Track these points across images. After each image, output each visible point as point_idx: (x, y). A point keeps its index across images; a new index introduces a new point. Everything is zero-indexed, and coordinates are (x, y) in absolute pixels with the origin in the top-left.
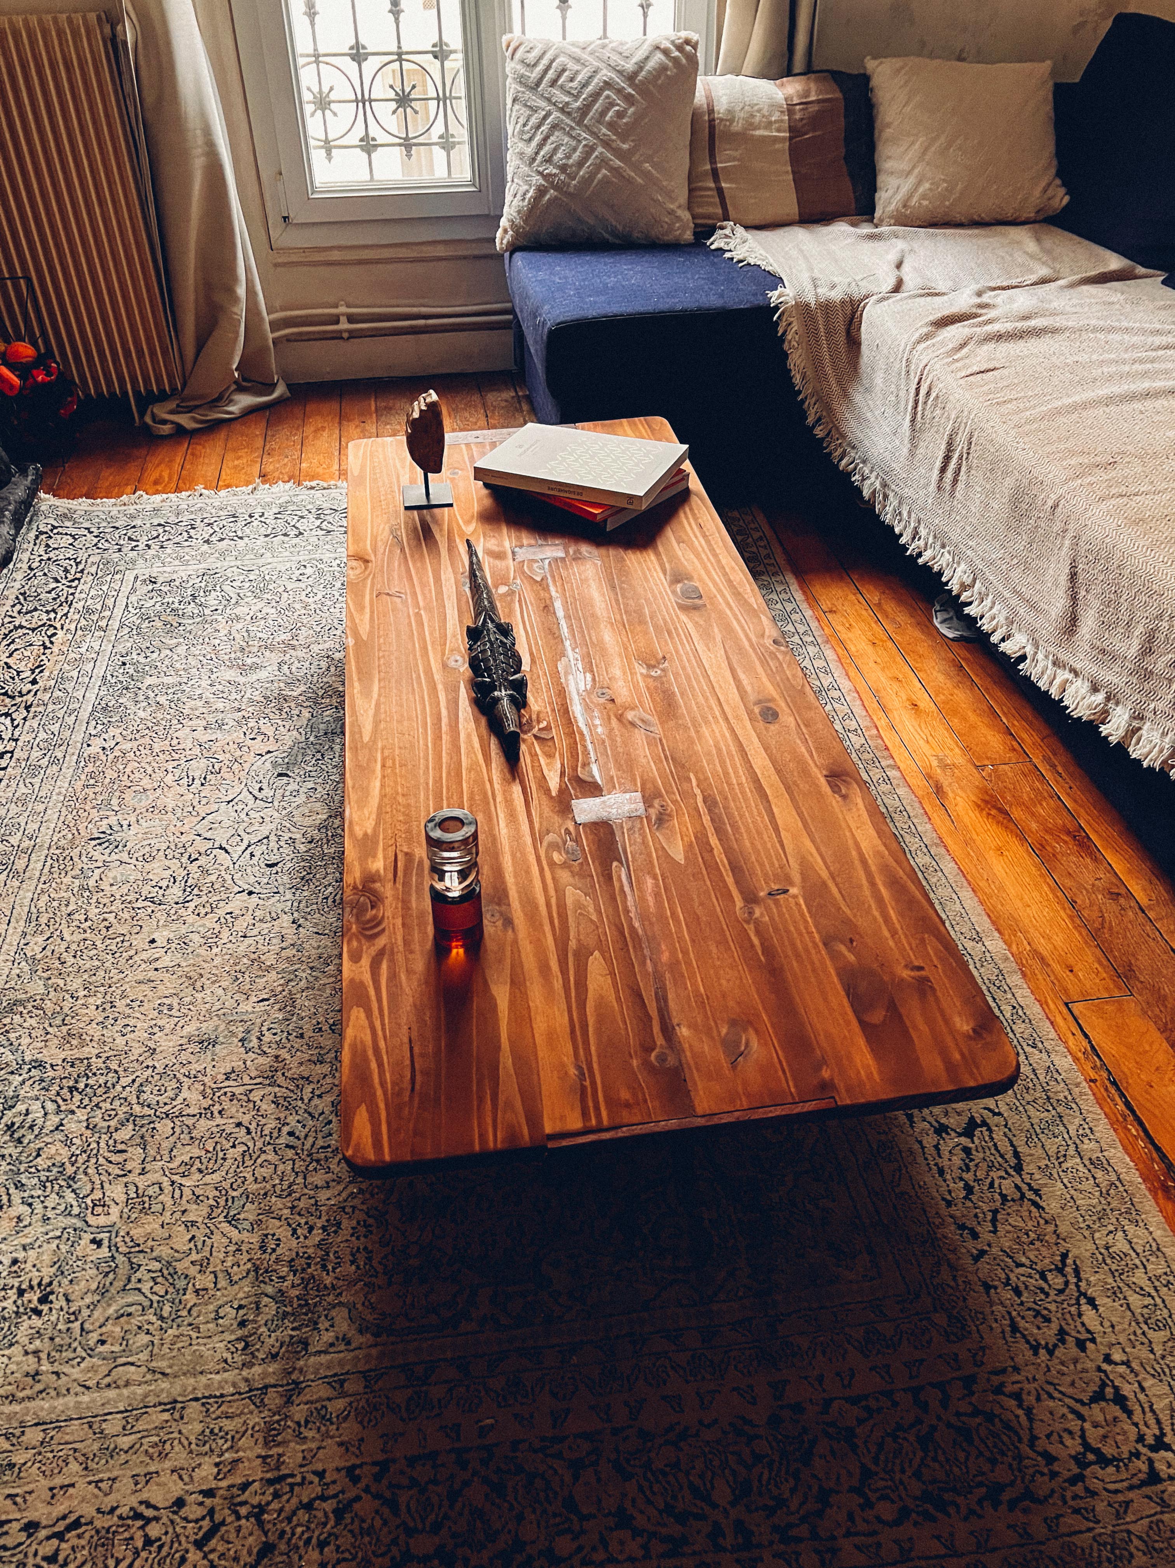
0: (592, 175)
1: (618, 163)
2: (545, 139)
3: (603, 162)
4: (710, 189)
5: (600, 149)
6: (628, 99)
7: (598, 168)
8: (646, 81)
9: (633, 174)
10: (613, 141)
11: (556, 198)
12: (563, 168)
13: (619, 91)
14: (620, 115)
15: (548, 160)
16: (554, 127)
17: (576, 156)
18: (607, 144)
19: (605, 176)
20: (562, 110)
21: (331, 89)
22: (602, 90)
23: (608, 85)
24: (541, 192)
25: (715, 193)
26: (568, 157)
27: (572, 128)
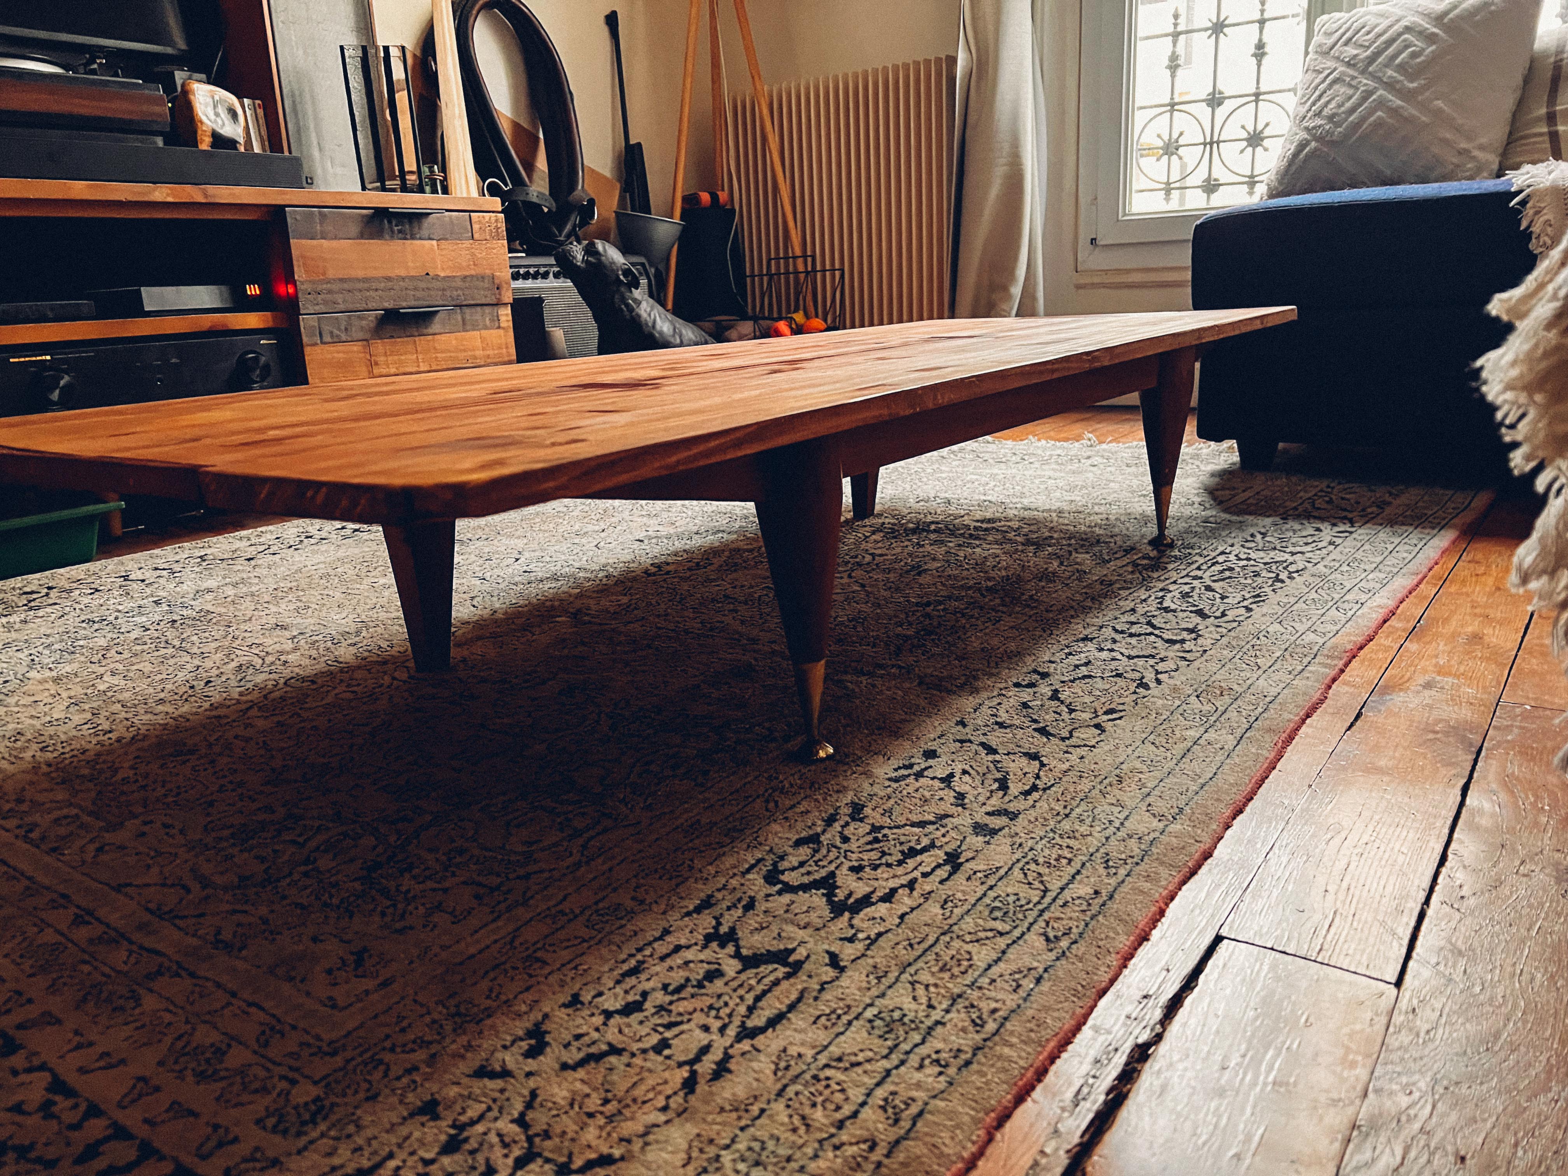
0: (1363, 119)
1: (1399, 102)
2: (1320, 96)
3: (1381, 104)
4: (1541, 134)
5: (1381, 92)
6: (1431, 38)
7: (1371, 111)
8: (1460, 17)
9: (1414, 112)
10: (1398, 82)
11: (1316, 149)
12: (1331, 118)
13: (1421, 34)
14: (1414, 55)
15: (1318, 114)
16: (1335, 81)
17: (1348, 105)
18: (1390, 86)
19: (1379, 118)
20: (1348, 64)
21: (1181, 134)
22: (1400, 35)
23: (1408, 29)
24: (1302, 146)
25: (1546, 138)
26: (1339, 106)
27: (1353, 78)
